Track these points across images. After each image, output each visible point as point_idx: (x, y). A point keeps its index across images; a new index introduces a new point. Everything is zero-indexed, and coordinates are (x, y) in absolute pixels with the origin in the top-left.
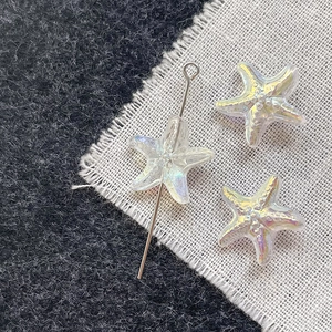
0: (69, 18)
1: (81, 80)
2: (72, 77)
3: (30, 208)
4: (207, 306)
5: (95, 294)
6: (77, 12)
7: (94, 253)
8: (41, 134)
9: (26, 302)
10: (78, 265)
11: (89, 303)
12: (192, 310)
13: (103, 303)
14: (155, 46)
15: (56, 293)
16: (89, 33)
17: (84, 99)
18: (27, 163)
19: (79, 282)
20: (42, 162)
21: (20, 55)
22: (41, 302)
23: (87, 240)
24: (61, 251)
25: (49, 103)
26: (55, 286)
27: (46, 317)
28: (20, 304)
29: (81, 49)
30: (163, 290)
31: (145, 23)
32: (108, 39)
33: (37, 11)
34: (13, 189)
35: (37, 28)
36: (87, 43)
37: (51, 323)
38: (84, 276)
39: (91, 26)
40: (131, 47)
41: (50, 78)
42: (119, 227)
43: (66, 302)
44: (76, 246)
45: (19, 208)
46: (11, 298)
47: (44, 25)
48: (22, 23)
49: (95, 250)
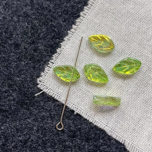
0: (26, 15)
1: (33, 43)
2: (29, 41)
3: (14, 100)
4: (94, 138)
5: (45, 136)
6: (30, 13)
7: (43, 118)
8: (17, 67)
9: (14, 141)
10: (36, 124)
11: (42, 140)
12: (88, 140)
13: (49, 139)
14: (65, 26)
15: (28, 137)
16: (36, 21)
17: (35, 50)
18: (11, 80)
19: (38, 131)
20: (18, 79)
21: (6, 32)
22: (21, 141)
23: (40, 112)
24: (29, 118)
25: (20, 53)
26: (27, 133)
27: (23, 147)
28: (12, 142)
29: (33, 29)
30: (75, 132)
31: (60, 16)
32: (44, 24)
33: (12, 13)
34: (6, 92)
35: (12, 20)
36: (35, 26)
37: (26, 150)
38: (39, 128)
39: (36, 19)
40: (54, 27)
41: (19, 42)
42: (54, 106)
43: (32, 140)
44: (35, 115)
45: (9, 100)
46: (8, 140)
47: (15, 19)
48: (6, 18)
49: (43, 116)
